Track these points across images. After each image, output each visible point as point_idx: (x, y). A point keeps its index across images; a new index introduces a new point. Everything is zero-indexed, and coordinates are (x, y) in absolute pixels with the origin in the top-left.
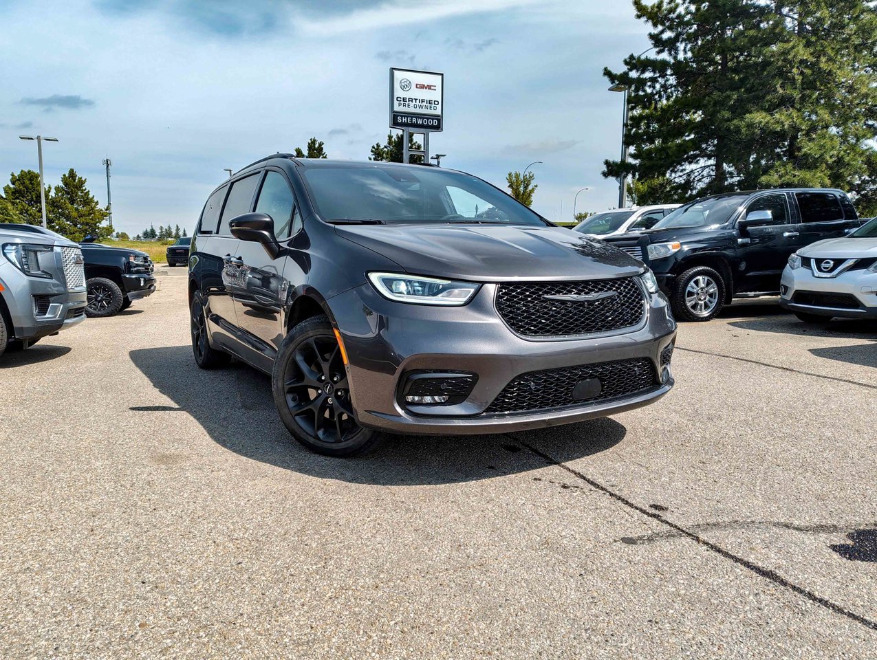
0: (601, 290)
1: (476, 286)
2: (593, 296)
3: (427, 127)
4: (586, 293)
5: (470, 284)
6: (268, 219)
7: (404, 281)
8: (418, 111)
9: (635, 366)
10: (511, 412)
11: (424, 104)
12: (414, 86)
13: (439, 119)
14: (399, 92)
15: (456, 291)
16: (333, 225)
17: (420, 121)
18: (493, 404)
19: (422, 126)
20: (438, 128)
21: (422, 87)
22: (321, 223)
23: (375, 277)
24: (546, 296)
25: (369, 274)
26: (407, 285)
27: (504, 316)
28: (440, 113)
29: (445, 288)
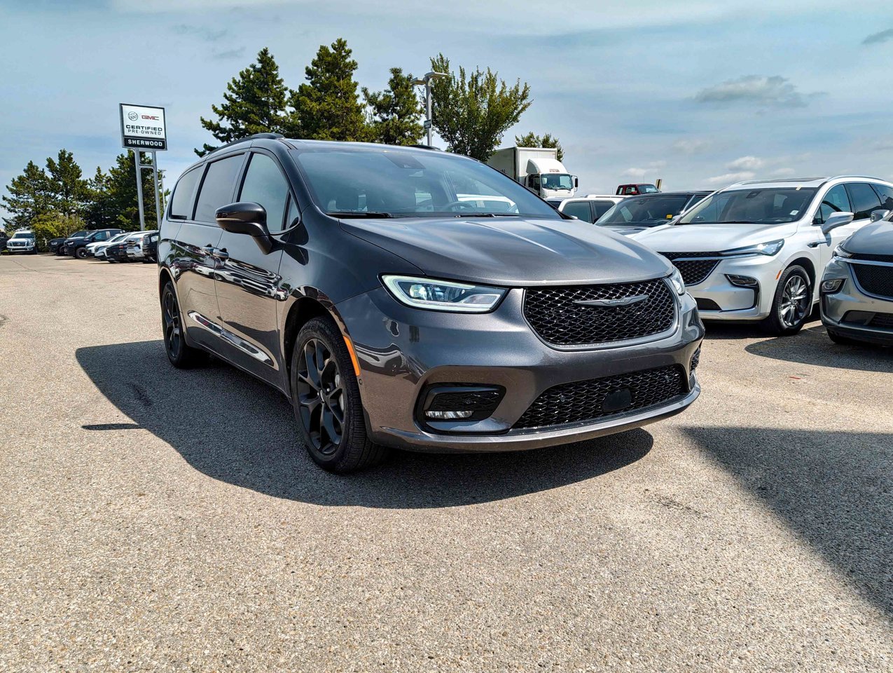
0: (632, 293)
1: (502, 291)
2: (625, 300)
3: (154, 147)
4: (618, 298)
5: (496, 290)
6: (260, 210)
7: (423, 285)
8: (145, 135)
9: (665, 374)
10: (540, 427)
11: (150, 130)
12: (140, 117)
13: (164, 141)
14: (127, 122)
15: (480, 297)
16: (337, 219)
17: (147, 143)
18: (521, 419)
19: (149, 147)
20: (163, 147)
21: (147, 117)
22: (322, 216)
23: (389, 280)
24: (576, 301)
25: (383, 277)
26: (427, 291)
27: (533, 324)
28: (164, 137)
29: (468, 293)
